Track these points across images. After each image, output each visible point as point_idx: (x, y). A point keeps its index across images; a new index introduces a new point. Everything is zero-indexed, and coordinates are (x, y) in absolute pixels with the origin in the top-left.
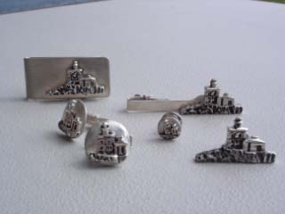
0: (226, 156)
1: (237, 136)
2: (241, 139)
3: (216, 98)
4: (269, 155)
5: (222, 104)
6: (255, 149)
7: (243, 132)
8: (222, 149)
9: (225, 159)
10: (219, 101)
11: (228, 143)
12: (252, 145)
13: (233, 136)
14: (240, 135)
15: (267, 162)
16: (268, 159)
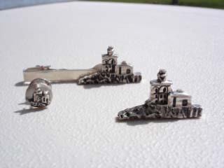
0: (151, 113)
1: (161, 91)
2: (166, 94)
3: (114, 67)
4: (195, 110)
5: (120, 73)
6: (181, 103)
7: (168, 86)
8: (146, 106)
9: (149, 116)
10: (117, 69)
11: (152, 99)
12: (177, 99)
13: (157, 91)
14: (165, 90)
15: (193, 118)
16: (194, 114)
